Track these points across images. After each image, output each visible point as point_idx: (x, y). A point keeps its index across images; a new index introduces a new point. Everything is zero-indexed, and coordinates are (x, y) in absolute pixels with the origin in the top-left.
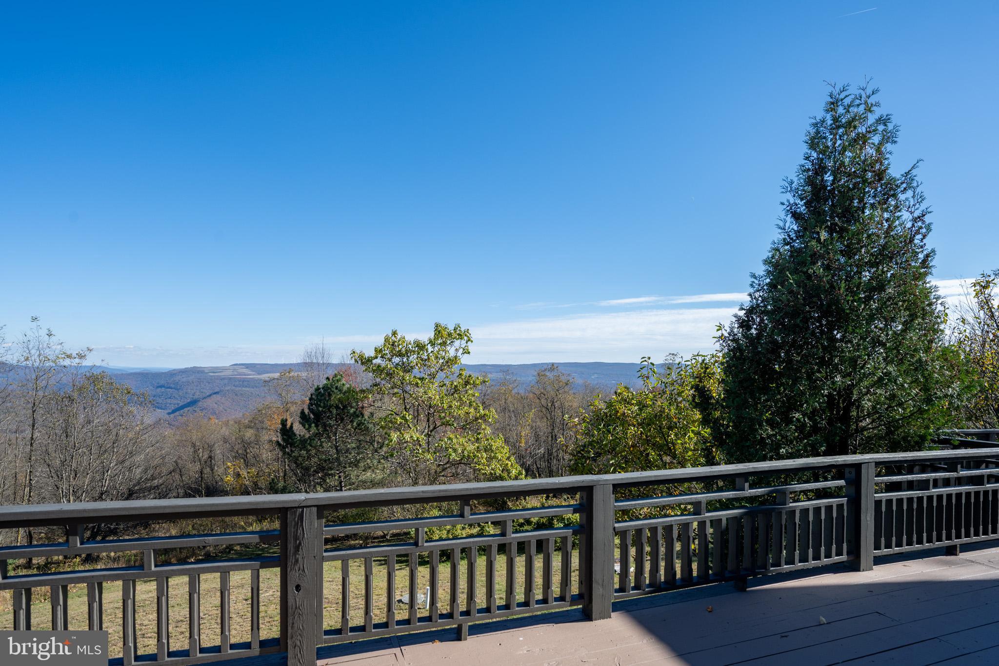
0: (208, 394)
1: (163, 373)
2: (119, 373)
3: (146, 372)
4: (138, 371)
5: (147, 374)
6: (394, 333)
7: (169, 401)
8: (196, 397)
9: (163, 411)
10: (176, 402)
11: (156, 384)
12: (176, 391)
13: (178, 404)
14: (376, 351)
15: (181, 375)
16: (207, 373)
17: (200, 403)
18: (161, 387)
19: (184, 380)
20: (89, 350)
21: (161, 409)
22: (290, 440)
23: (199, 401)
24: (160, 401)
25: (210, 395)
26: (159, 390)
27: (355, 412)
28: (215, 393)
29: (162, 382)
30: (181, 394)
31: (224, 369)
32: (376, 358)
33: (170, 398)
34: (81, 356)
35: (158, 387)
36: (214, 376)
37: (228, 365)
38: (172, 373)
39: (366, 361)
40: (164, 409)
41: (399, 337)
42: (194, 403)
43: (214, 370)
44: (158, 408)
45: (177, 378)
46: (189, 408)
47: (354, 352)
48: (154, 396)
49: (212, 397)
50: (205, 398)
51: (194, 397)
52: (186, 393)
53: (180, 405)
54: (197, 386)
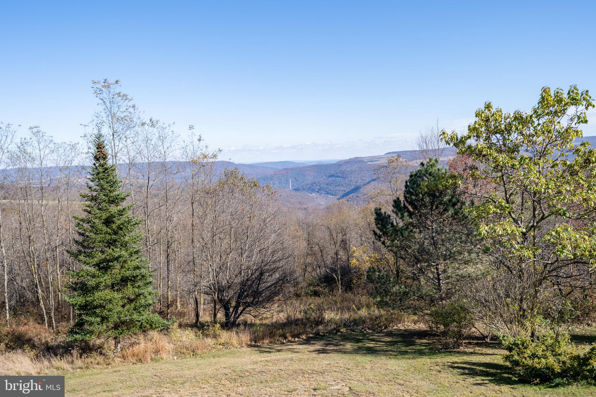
0: (367, 181)
1: (332, 165)
2: (302, 166)
3: (320, 164)
4: (315, 163)
5: (321, 166)
6: (488, 107)
7: (338, 188)
8: (358, 184)
9: (334, 197)
10: (343, 189)
11: (328, 174)
12: (343, 179)
13: (345, 191)
14: (469, 130)
15: (346, 165)
16: (367, 162)
17: (362, 189)
18: (332, 176)
19: (349, 169)
20: (220, 151)
21: (333, 195)
22: (384, 230)
23: (361, 187)
24: (332, 189)
25: (369, 182)
26: (330, 179)
27: (450, 201)
28: (373, 180)
29: (332, 172)
30: (346, 182)
31: (379, 158)
32: (469, 137)
33: (339, 186)
34: (215, 156)
35: (329, 177)
36: (372, 165)
37: (383, 154)
38: (340, 164)
39: (459, 142)
40: (334, 195)
41: (493, 110)
42: (357, 189)
43: (372, 159)
44: (331, 194)
45: (343, 168)
46: (353, 194)
47: (444, 133)
48: (327, 185)
49: (370, 183)
50: (365, 185)
51: (357, 184)
52: (351, 181)
53: (346, 191)
54: (359, 174)
